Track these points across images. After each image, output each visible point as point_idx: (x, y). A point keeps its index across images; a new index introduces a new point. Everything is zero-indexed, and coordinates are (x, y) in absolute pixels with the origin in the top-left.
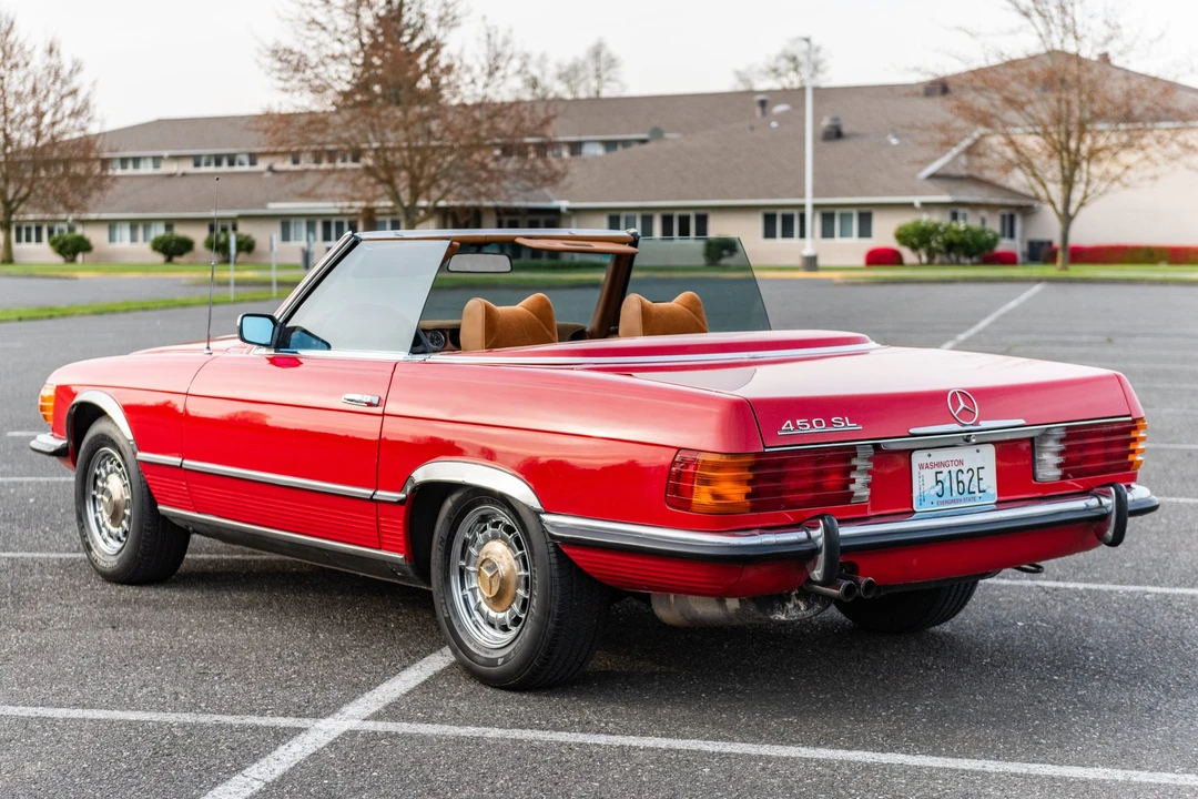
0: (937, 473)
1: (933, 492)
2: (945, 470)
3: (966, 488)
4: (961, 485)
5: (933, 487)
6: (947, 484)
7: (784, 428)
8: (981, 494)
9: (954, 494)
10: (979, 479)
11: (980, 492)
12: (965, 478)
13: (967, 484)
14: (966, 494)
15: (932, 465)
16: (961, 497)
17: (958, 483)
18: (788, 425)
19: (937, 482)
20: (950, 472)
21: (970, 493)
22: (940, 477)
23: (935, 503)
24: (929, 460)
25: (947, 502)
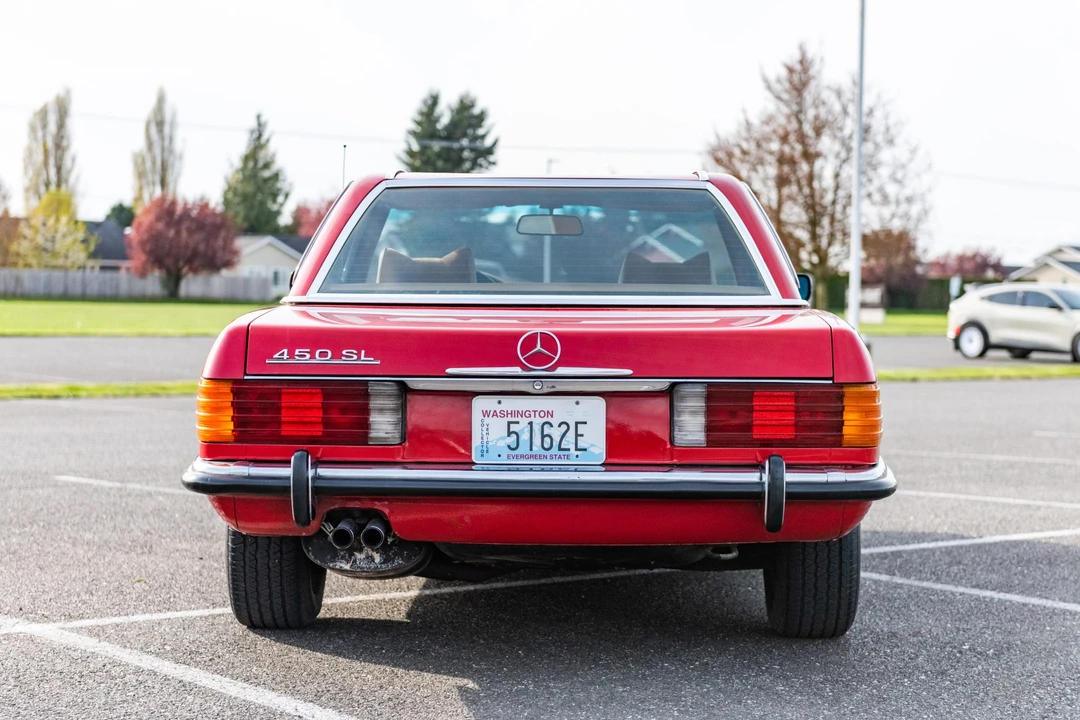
0: (509, 423)
1: (503, 444)
2: (524, 422)
3: (556, 444)
4: (547, 440)
5: (503, 438)
6: (525, 437)
7: (276, 356)
8: (578, 453)
9: (534, 448)
10: (577, 435)
11: (577, 449)
12: (556, 433)
13: (557, 439)
14: (555, 450)
15: (504, 414)
16: (548, 453)
17: (543, 436)
18: (283, 354)
19: (509, 433)
20: (531, 423)
21: (560, 449)
22: (513, 428)
23: (504, 456)
24: (498, 408)
25: (522, 456)
